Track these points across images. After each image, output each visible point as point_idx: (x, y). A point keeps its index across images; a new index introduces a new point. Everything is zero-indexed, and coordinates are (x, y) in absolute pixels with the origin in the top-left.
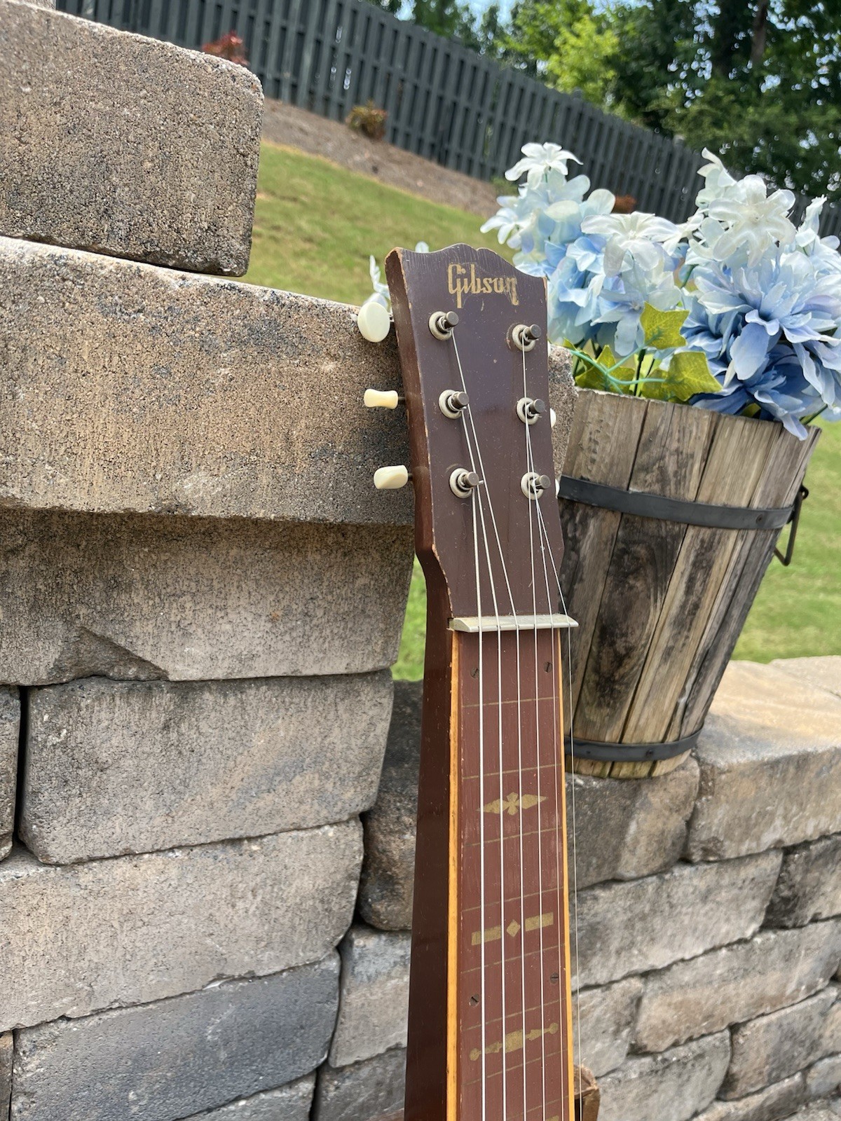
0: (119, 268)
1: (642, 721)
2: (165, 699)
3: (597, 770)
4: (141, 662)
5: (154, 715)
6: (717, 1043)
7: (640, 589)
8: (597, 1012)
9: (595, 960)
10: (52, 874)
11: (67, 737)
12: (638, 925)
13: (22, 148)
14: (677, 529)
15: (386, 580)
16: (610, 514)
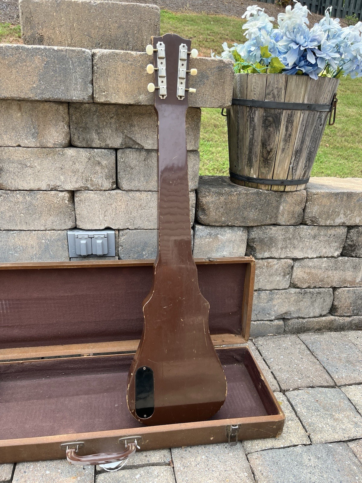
0: (124, 52)
1: (278, 172)
2: (144, 153)
3: (267, 188)
4: (138, 144)
5: (142, 157)
6: (326, 291)
7: (272, 130)
8: (276, 266)
9: (273, 249)
10: (124, 193)
11: (124, 160)
12: (288, 241)
13: (110, 32)
14: (280, 111)
15: (193, 126)
16: (261, 109)
